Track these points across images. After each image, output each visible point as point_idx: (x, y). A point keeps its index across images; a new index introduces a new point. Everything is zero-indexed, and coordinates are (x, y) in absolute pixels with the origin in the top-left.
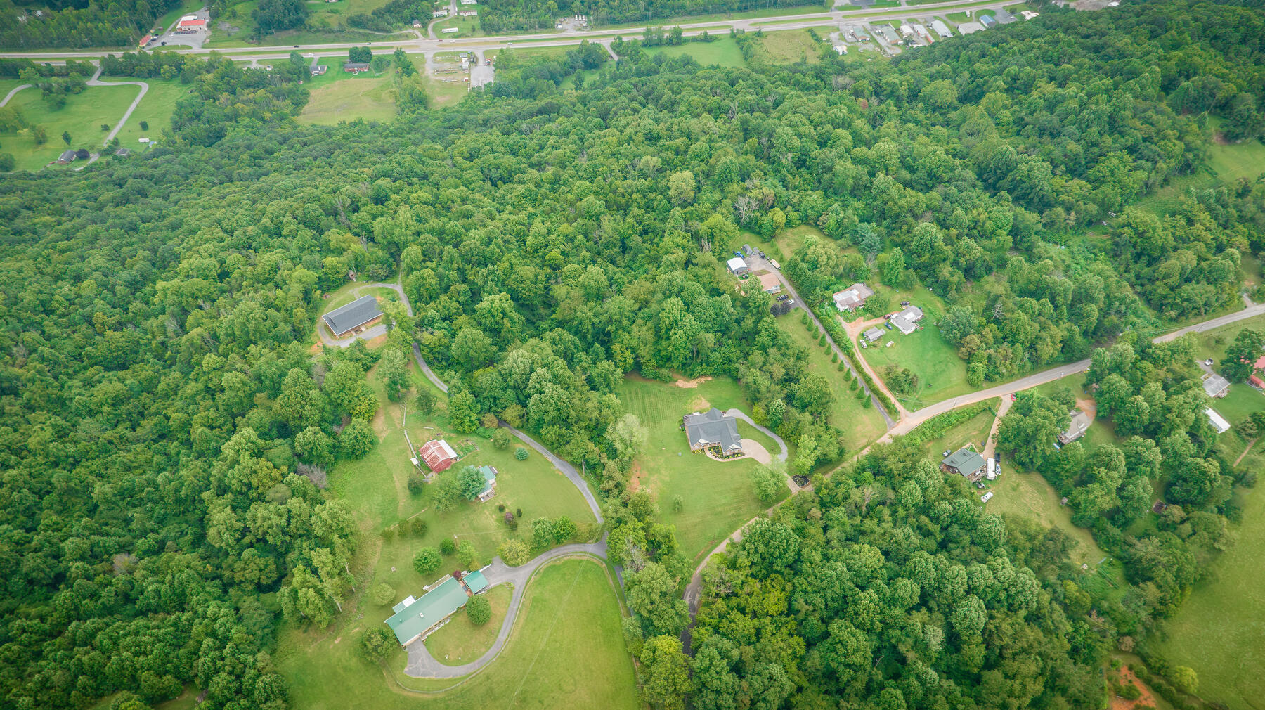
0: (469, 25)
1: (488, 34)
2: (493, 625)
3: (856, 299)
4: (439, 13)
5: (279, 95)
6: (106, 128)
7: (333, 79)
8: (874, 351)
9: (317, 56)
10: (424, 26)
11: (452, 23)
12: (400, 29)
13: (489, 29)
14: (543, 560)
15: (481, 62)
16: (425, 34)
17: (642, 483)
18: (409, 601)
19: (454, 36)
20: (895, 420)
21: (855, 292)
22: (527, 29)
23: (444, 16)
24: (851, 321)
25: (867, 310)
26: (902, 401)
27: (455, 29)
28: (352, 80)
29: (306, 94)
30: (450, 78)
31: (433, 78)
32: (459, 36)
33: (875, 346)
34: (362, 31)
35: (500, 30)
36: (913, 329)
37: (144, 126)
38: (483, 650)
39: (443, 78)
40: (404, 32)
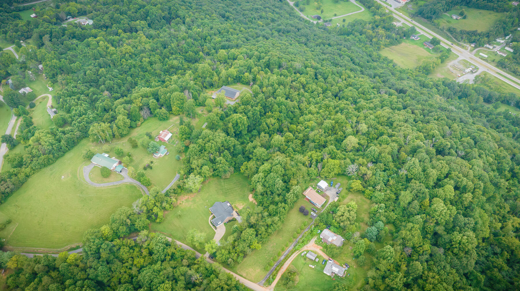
0: (493, 57)
1: (497, 66)
2: (105, 180)
3: (330, 240)
4: (488, 46)
5: (388, 37)
6: (335, 15)
7: (416, 44)
8: (303, 261)
9: (422, 33)
10: (476, 47)
11: (488, 53)
12: (465, 42)
13: (501, 65)
14: (136, 183)
15: (475, 74)
16: (471, 51)
17: (186, 200)
18: (107, 155)
19: (482, 58)
20: (264, 284)
21: (335, 238)
22: (517, 75)
23: (489, 49)
24: (316, 243)
25: (326, 247)
26: (278, 285)
27: (486, 56)
28: (422, 49)
29: (399, 43)
30: (454, 71)
31: (449, 67)
32: (484, 60)
33: (305, 259)
34: (449, 34)
35: (505, 68)
36: (329, 274)
37: (344, 21)
38: (96, 182)
39: (451, 69)
40: (465, 45)
